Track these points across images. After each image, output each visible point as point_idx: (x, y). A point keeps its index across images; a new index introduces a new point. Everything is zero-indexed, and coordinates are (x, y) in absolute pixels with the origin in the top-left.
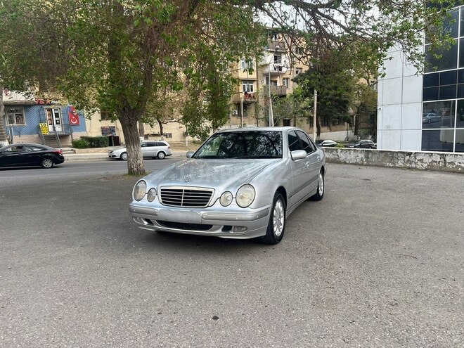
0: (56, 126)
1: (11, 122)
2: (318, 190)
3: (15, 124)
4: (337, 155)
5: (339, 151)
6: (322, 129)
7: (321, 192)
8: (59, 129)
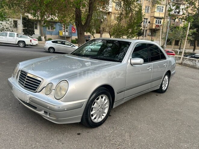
0: (66, 32)
1: (49, 29)
2: (161, 87)
3: (50, 30)
4: (195, 64)
5: (197, 61)
6: (197, 47)
7: (164, 88)
8: (67, 34)
